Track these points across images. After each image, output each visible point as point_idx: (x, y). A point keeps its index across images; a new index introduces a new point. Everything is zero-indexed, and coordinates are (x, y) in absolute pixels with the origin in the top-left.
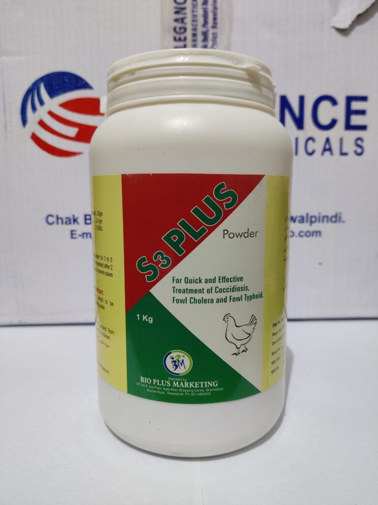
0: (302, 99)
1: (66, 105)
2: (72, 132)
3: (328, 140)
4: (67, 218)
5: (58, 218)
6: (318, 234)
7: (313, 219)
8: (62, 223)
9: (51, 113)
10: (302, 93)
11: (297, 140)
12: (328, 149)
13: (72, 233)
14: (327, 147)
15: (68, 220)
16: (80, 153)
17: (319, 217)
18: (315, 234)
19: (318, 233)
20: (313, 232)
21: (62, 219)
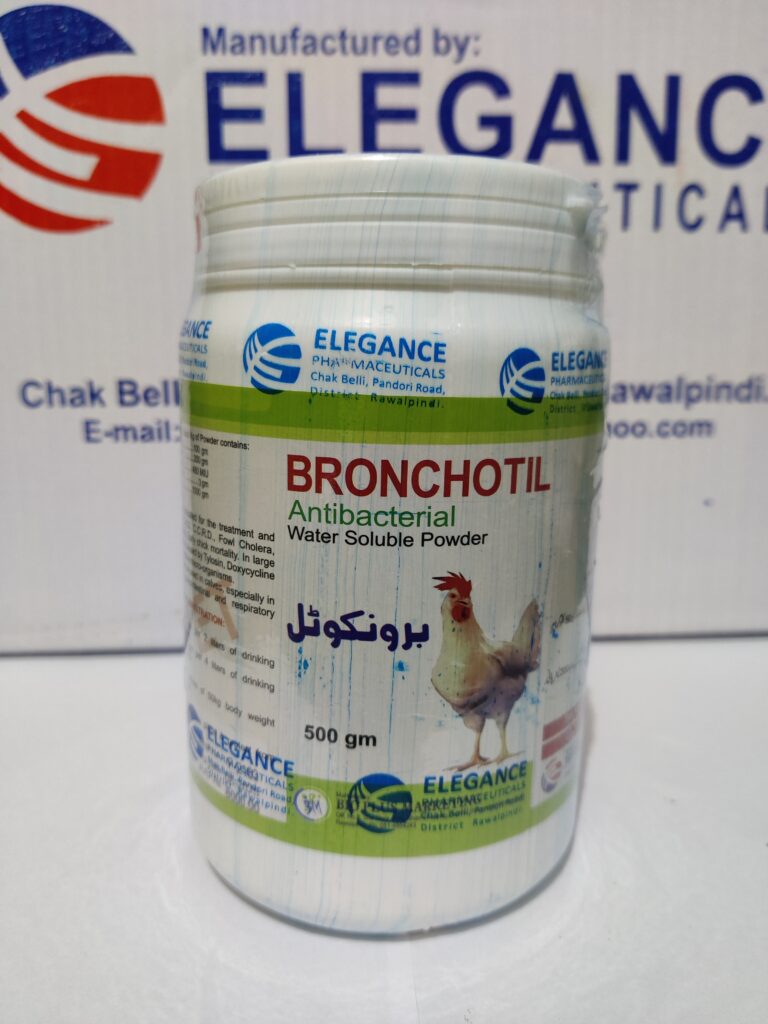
0: (673, 84)
1: (64, 96)
2: (83, 166)
3: (736, 193)
4: (74, 390)
5: (50, 390)
6: (705, 429)
7: (695, 393)
8: (63, 401)
9: (25, 117)
10: (675, 69)
11: (659, 191)
12: (735, 214)
13: (88, 428)
14: (734, 209)
15: (76, 394)
16: (102, 223)
17: (708, 389)
18: (696, 429)
19: (704, 427)
20: (692, 426)
21: (60, 391)
